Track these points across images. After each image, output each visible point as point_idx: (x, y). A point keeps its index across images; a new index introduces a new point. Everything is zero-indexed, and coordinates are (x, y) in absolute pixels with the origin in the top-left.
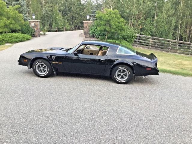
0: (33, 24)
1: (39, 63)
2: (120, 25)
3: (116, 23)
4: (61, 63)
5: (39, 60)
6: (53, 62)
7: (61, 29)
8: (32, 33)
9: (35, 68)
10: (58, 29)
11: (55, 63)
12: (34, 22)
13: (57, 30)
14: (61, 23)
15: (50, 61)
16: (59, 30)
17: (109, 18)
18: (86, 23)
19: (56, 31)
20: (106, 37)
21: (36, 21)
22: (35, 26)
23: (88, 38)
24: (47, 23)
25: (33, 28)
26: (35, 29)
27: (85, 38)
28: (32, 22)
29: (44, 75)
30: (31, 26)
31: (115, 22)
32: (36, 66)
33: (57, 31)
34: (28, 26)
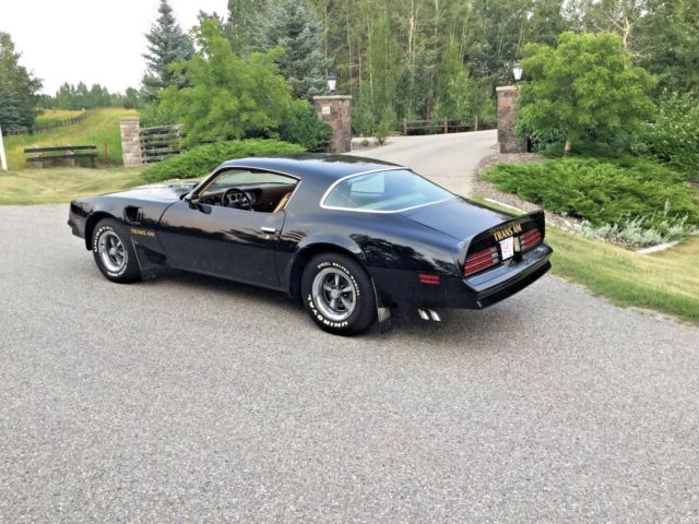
0: (326, 110)
2: (618, 94)
3: (600, 86)
7: (463, 124)
8: (320, 139)
10: (453, 123)
12: (330, 100)
13: (446, 126)
14: (462, 101)
16: (454, 128)
17: (566, 69)
18: (507, 94)
19: (442, 131)
20: (567, 148)
21: (336, 99)
22: (334, 113)
23: (511, 151)
24: (414, 105)
25: (326, 122)
26: (333, 124)
27: (499, 150)
28: (325, 101)
30: (319, 114)
31: (594, 82)
33: (446, 130)
34: (310, 117)
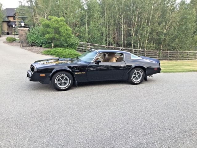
1: (60, 75)
2: (68, 33)
4: (85, 73)
5: (60, 72)
6: (77, 73)
9: (56, 81)
11: (78, 73)
15: (73, 73)
18: (22, 30)
20: (53, 45)
29: (66, 87)
32: (56, 79)
